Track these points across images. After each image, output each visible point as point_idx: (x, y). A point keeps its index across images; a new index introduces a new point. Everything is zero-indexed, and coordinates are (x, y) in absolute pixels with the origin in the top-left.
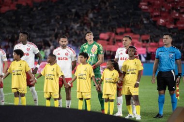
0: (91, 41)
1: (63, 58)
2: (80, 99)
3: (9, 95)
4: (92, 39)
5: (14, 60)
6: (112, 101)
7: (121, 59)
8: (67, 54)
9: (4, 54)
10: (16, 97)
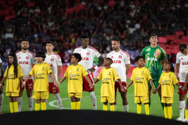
0: (154, 44)
1: (117, 61)
2: (138, 104)
3: (66, 100)
4: (156, 43)
5: (71, 65)
6: (170, 105)
7: (183, 64)
8: (120, 57)
9: (59, 59)
10: (73, 102)
